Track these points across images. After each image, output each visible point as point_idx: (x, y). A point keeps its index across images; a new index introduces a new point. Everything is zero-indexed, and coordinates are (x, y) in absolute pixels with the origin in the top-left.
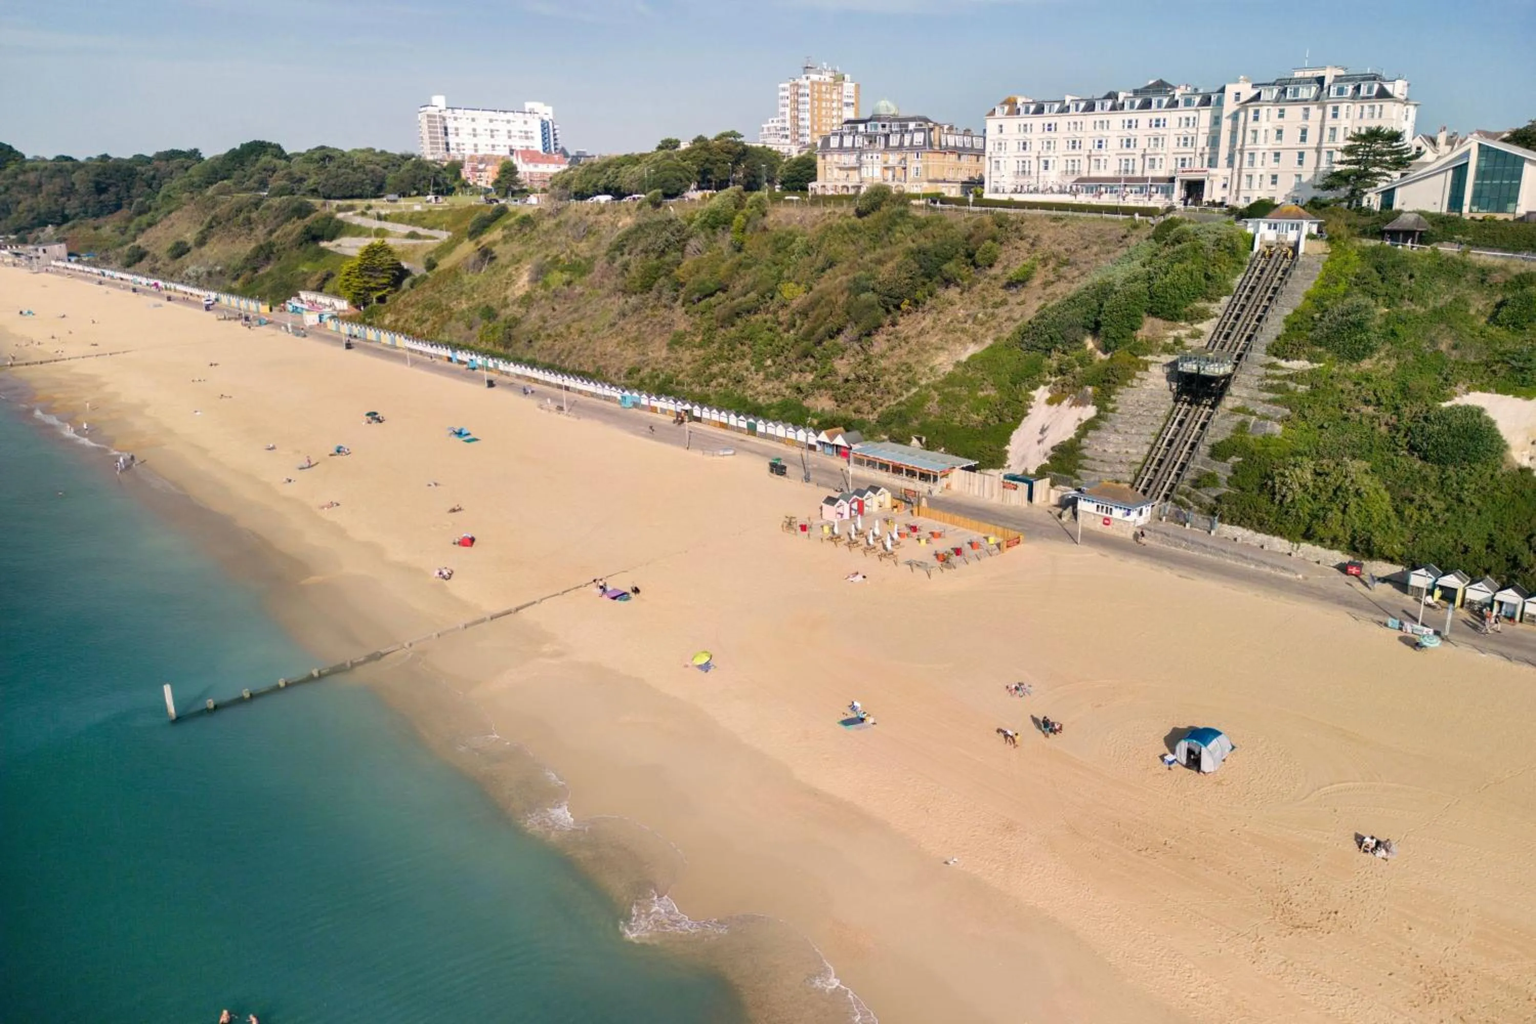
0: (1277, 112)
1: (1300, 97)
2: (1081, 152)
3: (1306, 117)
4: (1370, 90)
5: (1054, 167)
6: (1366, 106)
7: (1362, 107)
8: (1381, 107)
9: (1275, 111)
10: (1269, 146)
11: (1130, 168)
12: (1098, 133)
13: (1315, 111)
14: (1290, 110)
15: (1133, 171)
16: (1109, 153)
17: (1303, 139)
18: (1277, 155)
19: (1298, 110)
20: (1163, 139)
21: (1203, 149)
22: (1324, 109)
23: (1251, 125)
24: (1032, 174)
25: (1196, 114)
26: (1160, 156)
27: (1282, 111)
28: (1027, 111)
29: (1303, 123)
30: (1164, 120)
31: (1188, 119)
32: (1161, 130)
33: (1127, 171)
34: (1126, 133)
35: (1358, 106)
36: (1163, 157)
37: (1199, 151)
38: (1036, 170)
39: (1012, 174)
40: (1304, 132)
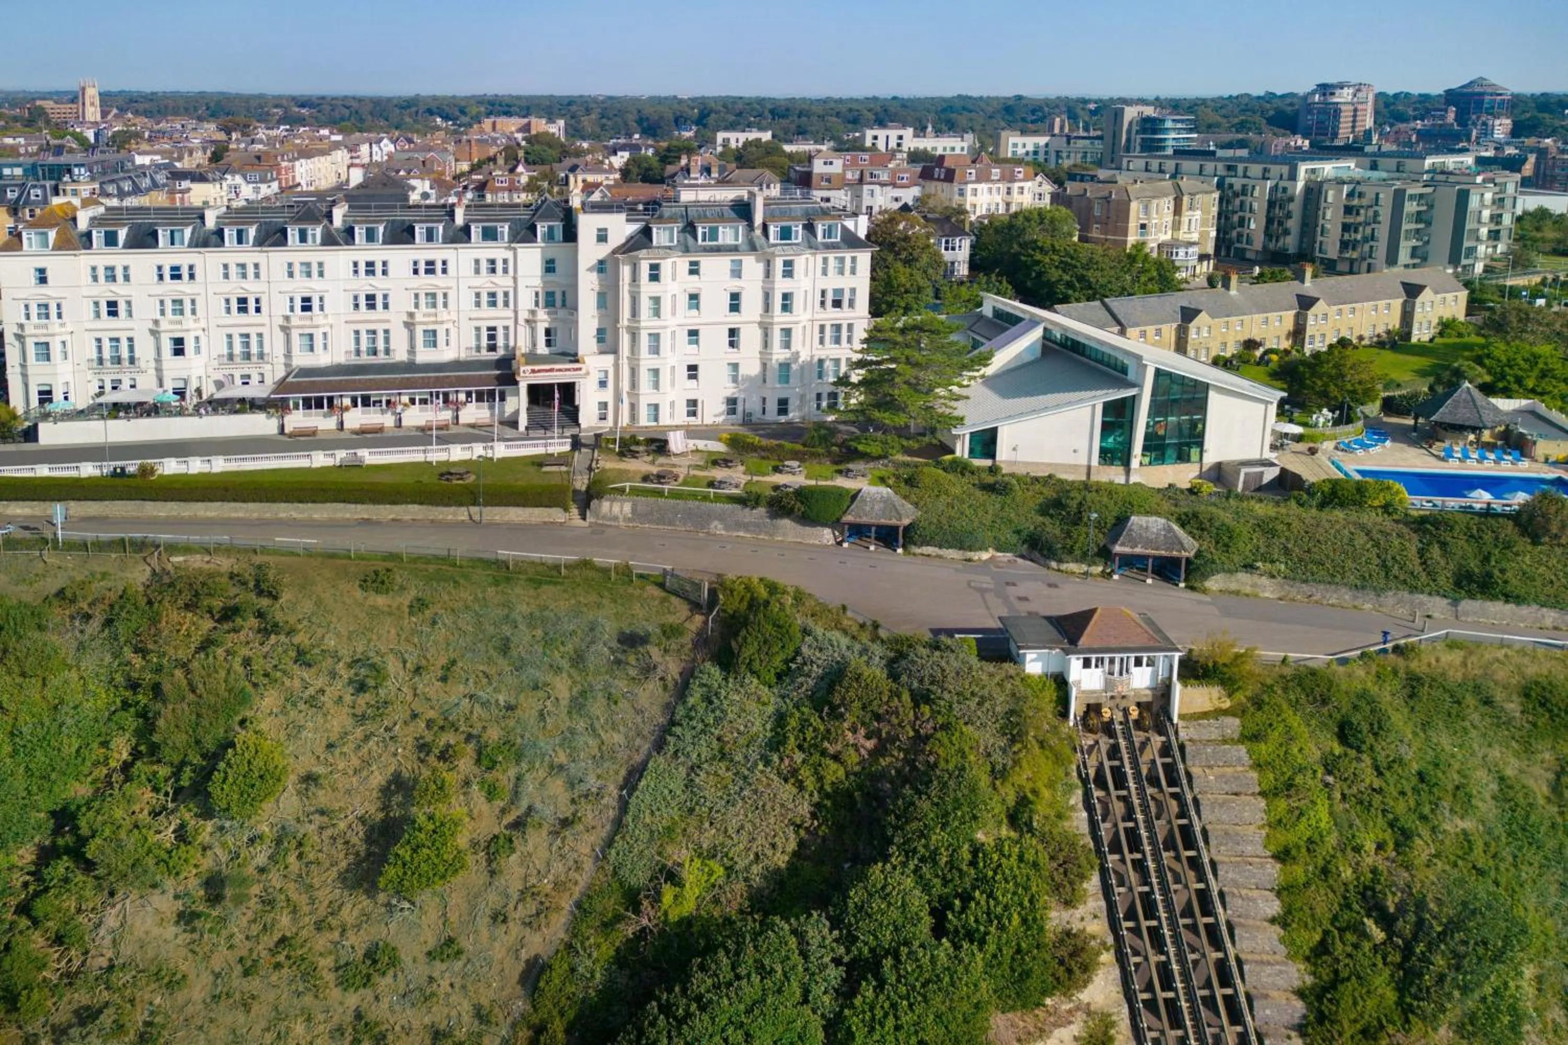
0: (687, 267)
1: (720, 241)
2: (263, 318)
3: (737, 273)
4: (828, 233)
5: (198, 350)
6: (831, 257)
7: (825, 260)
8: (854, 260)
9: (683, 264)
10: (679, 319)
11: (381, 345)
12: (301, 286)
13: (752, 266)
14: (708, 263)
15: (387, 351)
16: (330, 320)
17: (735, 307)
18: (693, 333)
19: (723, 262)
20: (445, 295)
21: (533, 313)
22: (768, 264)
23: (647, 288)
24: (142, 364)
25: (509, 255)
26: (445, 326)
27: (696, 263)
28: (111, 240)
29: (734, 285)
30: (444, 263)
31: (493, 262)
32: (438, 280)
33: (375, 352)
34: (365, 285)
35: (819, 258)
36: (449, 326)
37: (523, 315)
38: (152, 354)
39: (84, 366)
40: (735, 297)
